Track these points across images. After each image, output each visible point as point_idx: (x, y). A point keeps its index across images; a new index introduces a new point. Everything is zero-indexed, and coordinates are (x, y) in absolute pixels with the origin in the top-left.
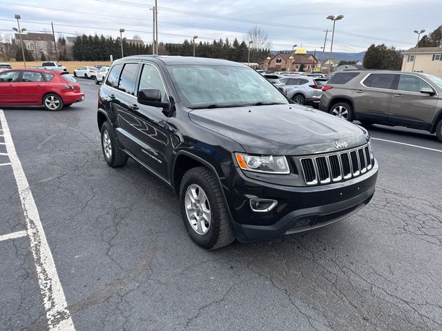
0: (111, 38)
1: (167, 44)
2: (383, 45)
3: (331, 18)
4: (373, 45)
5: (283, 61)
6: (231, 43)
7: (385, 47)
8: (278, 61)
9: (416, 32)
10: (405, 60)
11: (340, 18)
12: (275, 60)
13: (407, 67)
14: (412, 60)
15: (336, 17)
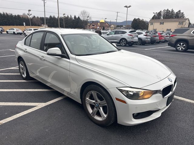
0: (12, 15)
1: (40, 17)
2: (139, 18)
3: (126, 7)
4: (135, 19)
5: (95, 25)
6: (73, 17)
7: (140, 19)
8: (93, 25)
9: (154, 13)
10: (149, 24)
11: (129, 7)
12: (92, 25)
13: (151, 28)
14: (152, 24)
15: (128, 6)
